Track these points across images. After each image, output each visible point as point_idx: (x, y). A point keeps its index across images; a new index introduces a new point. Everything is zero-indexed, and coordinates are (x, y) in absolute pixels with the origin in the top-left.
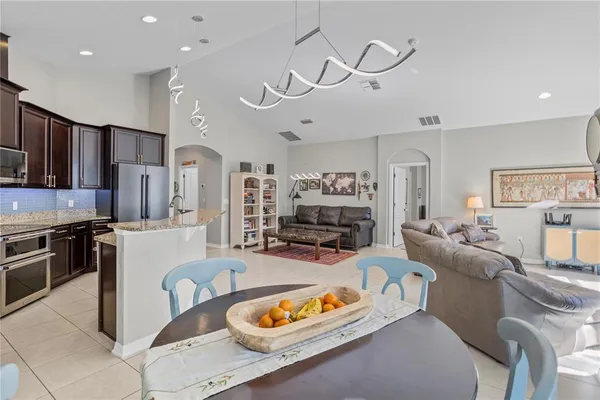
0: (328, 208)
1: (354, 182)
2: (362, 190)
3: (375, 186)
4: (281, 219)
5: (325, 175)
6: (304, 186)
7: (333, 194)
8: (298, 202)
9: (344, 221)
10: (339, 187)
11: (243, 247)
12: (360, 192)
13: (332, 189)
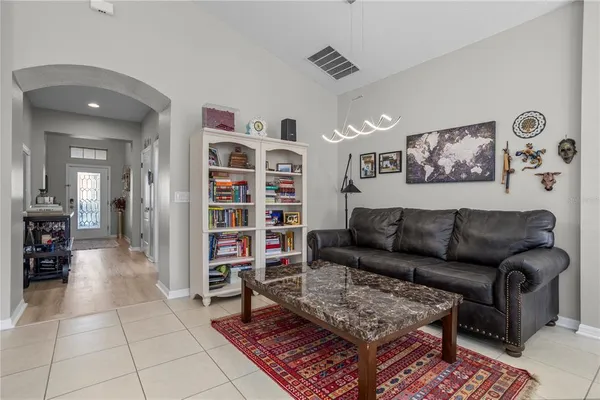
0: (421, 214)
1: (493, 146)
2: (517, 164)
3: (568, 150)
4: (312, 236)
5: (411, 140)
6: (368, 168)
7: (432, 180)
8: (356, 201)
9: (462, 248)
10: (447, 164)
11: (207, 301)
12: (509, 172)
13: (429, 170)
